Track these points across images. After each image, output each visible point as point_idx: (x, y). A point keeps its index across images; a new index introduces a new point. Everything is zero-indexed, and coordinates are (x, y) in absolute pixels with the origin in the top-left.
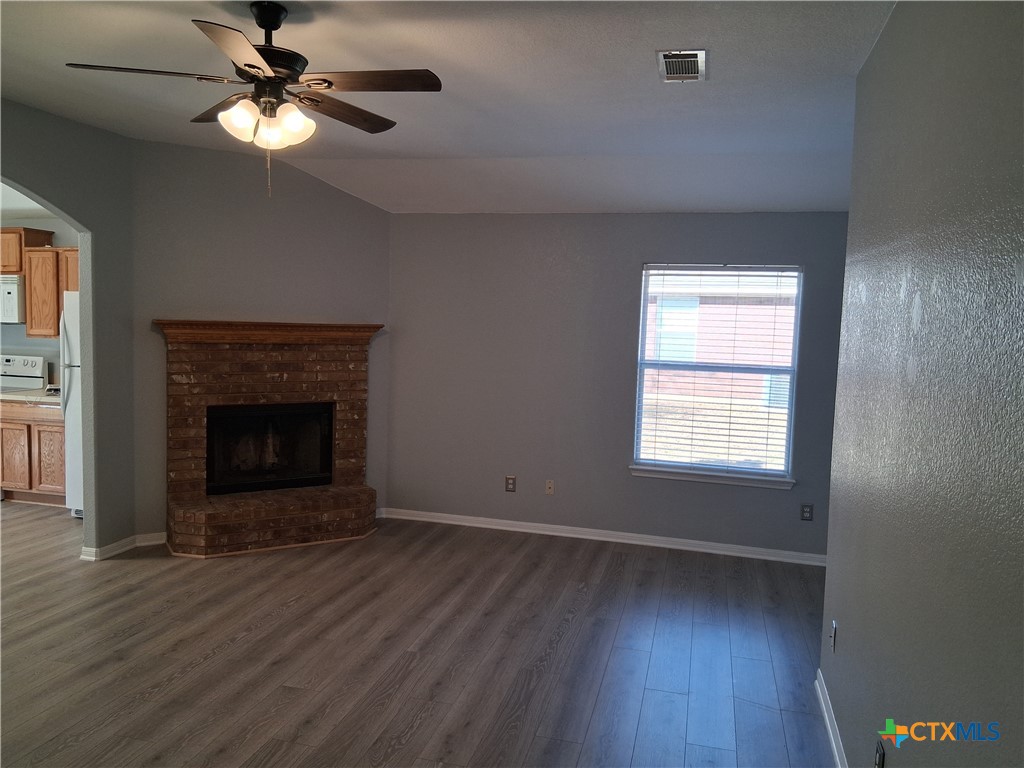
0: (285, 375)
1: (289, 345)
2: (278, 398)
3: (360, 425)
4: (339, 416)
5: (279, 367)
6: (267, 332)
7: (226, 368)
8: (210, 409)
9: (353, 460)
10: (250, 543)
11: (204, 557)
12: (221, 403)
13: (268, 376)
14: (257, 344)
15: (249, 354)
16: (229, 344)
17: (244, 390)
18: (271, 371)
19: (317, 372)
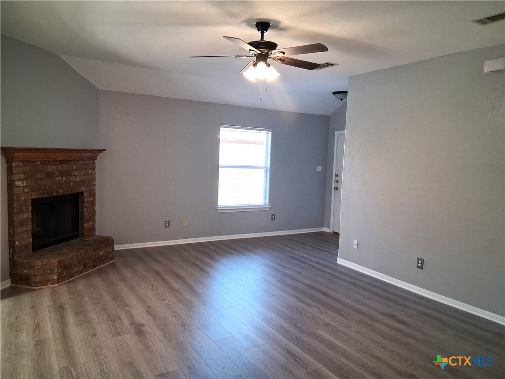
0: (64, 178)
1: (65, 161)
2: (61, 192)
3: (93, 203)
4: (86, 199)
5: (62, 173)
6: (57, 154)
7: (39, 176)
8: (32, 200)
9: (91, 223)
10: (75, 273)
11: (57, 285)
12: (38, 197)
13: (57, 179)
14: (52, 161)
15: (49, 167)
16: (41, 161)
17: (47, 188)
18: (58, 176)
19: (77, 175)
